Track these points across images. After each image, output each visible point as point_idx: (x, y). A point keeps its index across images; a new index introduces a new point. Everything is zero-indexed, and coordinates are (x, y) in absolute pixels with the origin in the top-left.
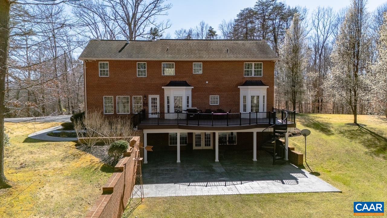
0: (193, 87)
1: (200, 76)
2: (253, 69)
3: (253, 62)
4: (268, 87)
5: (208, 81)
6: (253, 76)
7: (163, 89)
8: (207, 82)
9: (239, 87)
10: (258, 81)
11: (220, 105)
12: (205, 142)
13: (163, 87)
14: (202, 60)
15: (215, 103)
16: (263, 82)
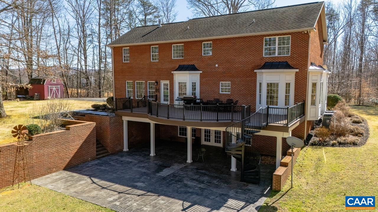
0: (201, 72)
1: (210, 58)
2: (277, 46)
3: (276, 36)
4: (297, 70)
5: (217, 63)
6: (276, 55)
7: (173, 74)
8: (217, 66)
9: (255, 71)
10: (283, 62)
11: (231, 95)
12: (215, 138)
13: (172, 72)
14: (212, 39)
15: (226, 92)
16: (290, 63)
